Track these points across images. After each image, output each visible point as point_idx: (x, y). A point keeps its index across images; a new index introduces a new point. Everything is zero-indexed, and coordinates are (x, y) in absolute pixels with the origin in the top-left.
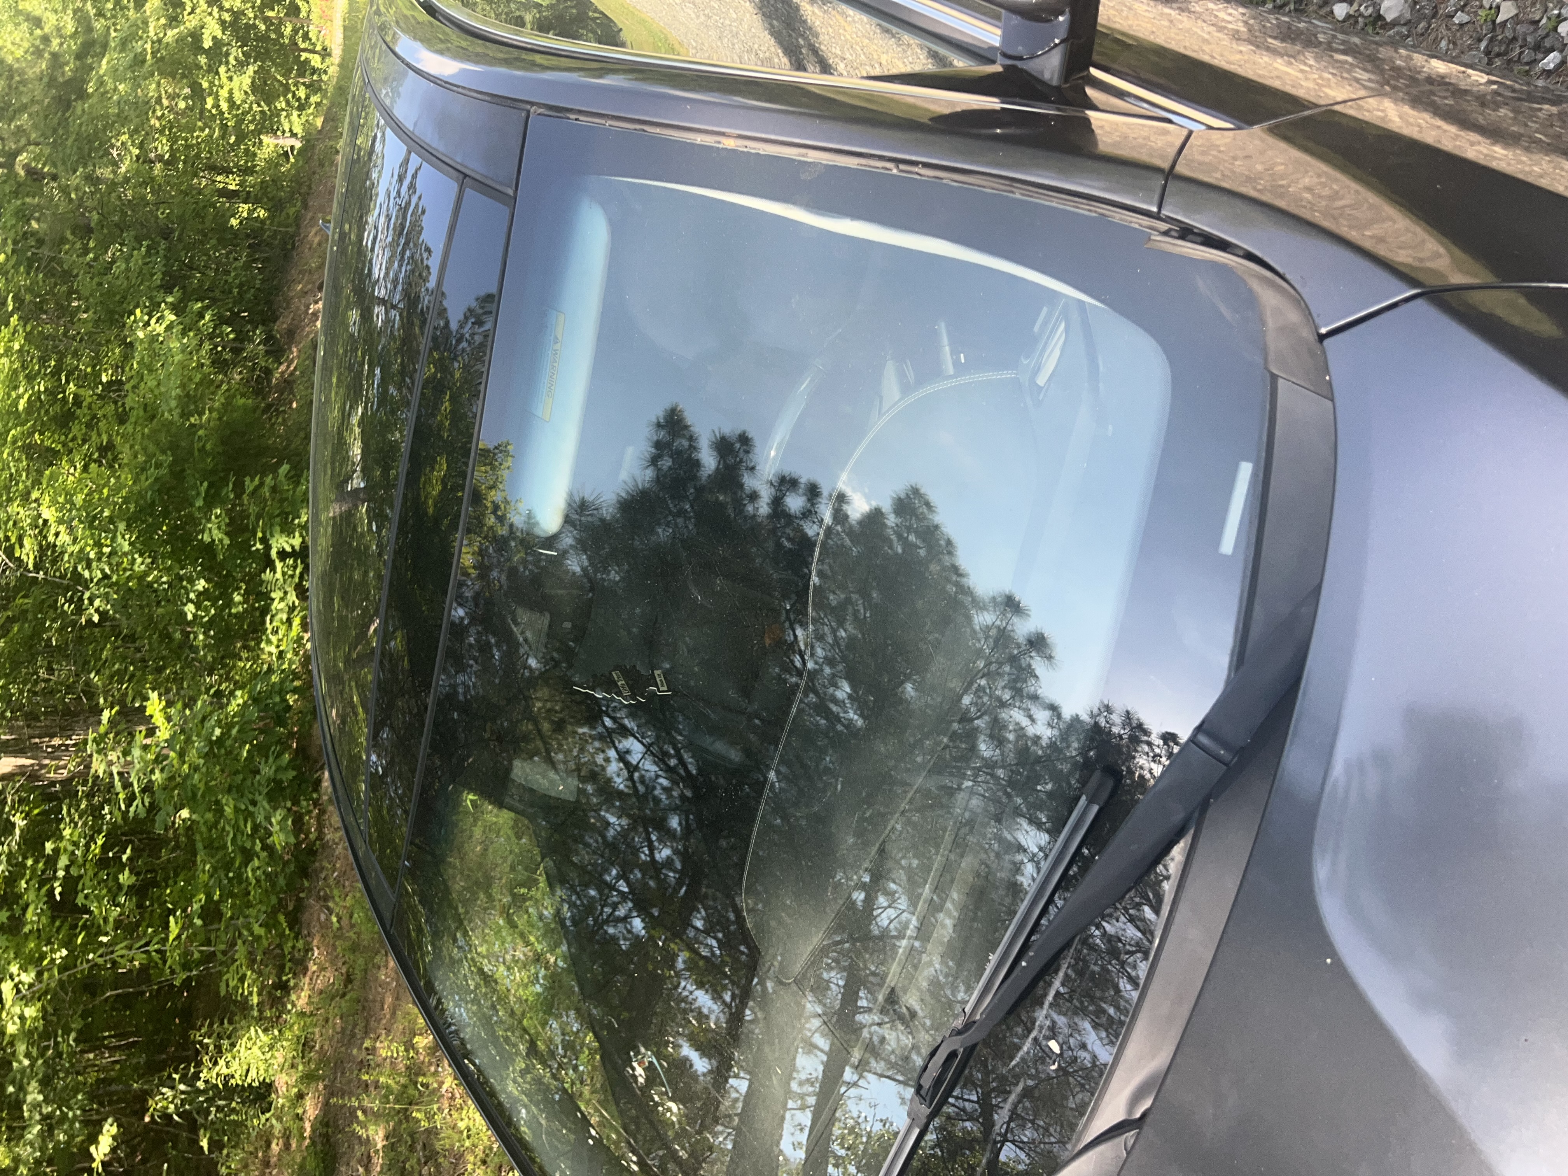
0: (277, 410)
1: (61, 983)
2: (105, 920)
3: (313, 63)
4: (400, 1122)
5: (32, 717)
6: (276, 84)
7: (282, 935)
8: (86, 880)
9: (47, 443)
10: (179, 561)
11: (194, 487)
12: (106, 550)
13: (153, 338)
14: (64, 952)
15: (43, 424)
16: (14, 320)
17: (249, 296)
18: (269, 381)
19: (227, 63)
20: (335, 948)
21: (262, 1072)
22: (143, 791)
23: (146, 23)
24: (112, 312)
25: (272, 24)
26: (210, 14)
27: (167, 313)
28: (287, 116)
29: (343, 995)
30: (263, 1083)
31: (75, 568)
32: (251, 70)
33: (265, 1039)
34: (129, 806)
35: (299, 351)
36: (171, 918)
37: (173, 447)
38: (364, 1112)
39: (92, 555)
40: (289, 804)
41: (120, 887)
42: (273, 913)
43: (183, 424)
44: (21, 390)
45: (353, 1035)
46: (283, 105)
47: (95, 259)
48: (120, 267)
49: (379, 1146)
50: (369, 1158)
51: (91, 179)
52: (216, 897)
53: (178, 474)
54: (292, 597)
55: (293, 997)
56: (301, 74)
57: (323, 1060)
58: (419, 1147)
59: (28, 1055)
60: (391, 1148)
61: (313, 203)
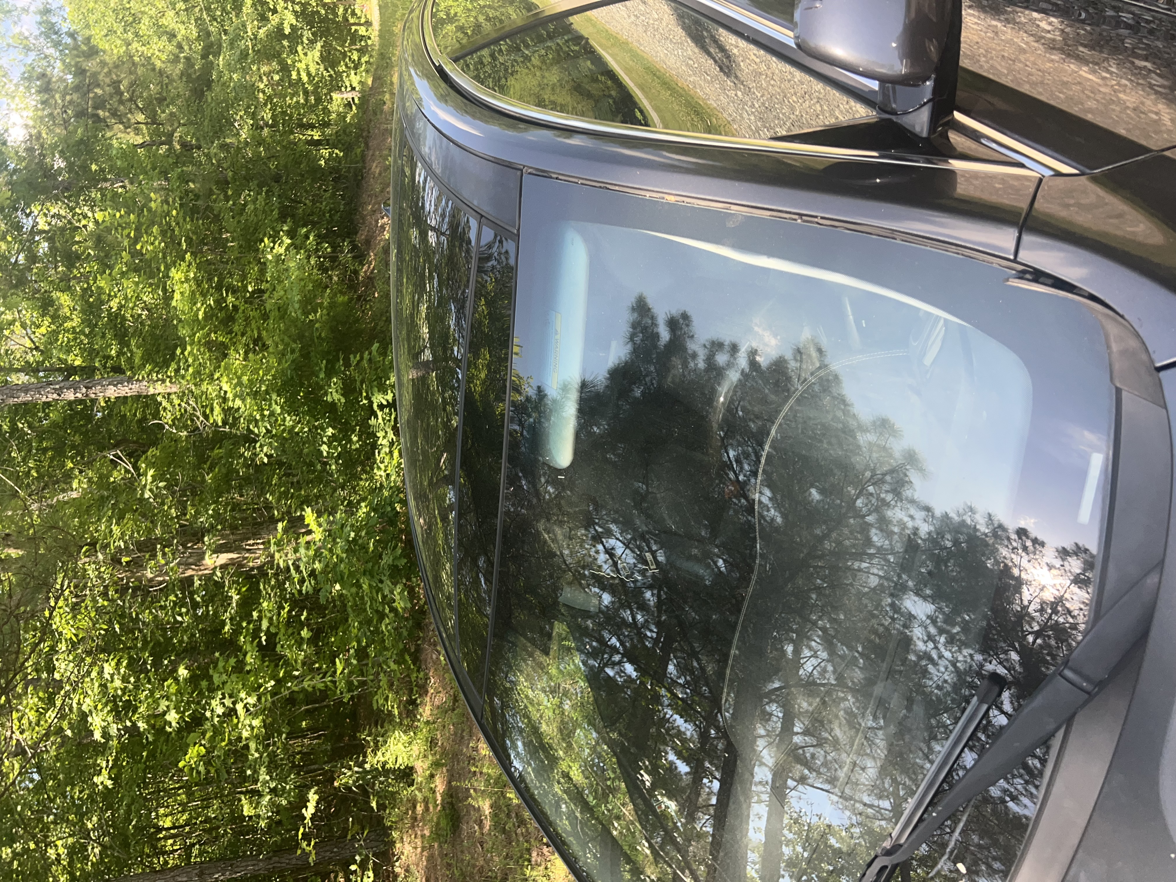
0: (365, 300)
1: (273, 703)
2: (296, 661)
3: (360, 33)
4: (499, 798)
5: (234, 528)
6: (338, 53)
7: (409, 668)
8: (281, 635)
9: (221, 339)
10: (314, 416)
11: (317, 364)
12: (266, 413)
13: (278, 257)
14: (273, 683)
15: (215, 326)
16: (188, 256)
17: (337, 217)
18: (357, 279)
19: (302, 43)
20: (445, 679)
21: (406, 759)
22: (309, 576)
23: (244, 26)
24: (248, 241)
25: (329, 8)
26: (286, 8)
27: (284, 238)
28: (348, 76)
29: (454, 710)
30: (407, 767)
31: (248, 427)
32: (319, 45)
33: (405, 738)
34: (301, 587)
35: (375, 255)
36: (337, 660)
37: (300, 337)
38: (475, 790)
39: (258, 417)
40: (404, 581)
41: (302, 638)
42: (401, 654)
43: (305, 320)
44: (199, 305)
45: (462, 737)
46: (344, 68)
47: (234, 204)
48: (250, 207)
49: (487, 812)
50: (481, 821)
51: (224, 147)
52: (364, 644)
53: (306, 355)
54: (391, 435)
55: (421, 710)
56: (353, 43)
57: (444, 753)
58: (513, 815)
59: (257, 750)
60: (495, 815)
61: (372, 143)
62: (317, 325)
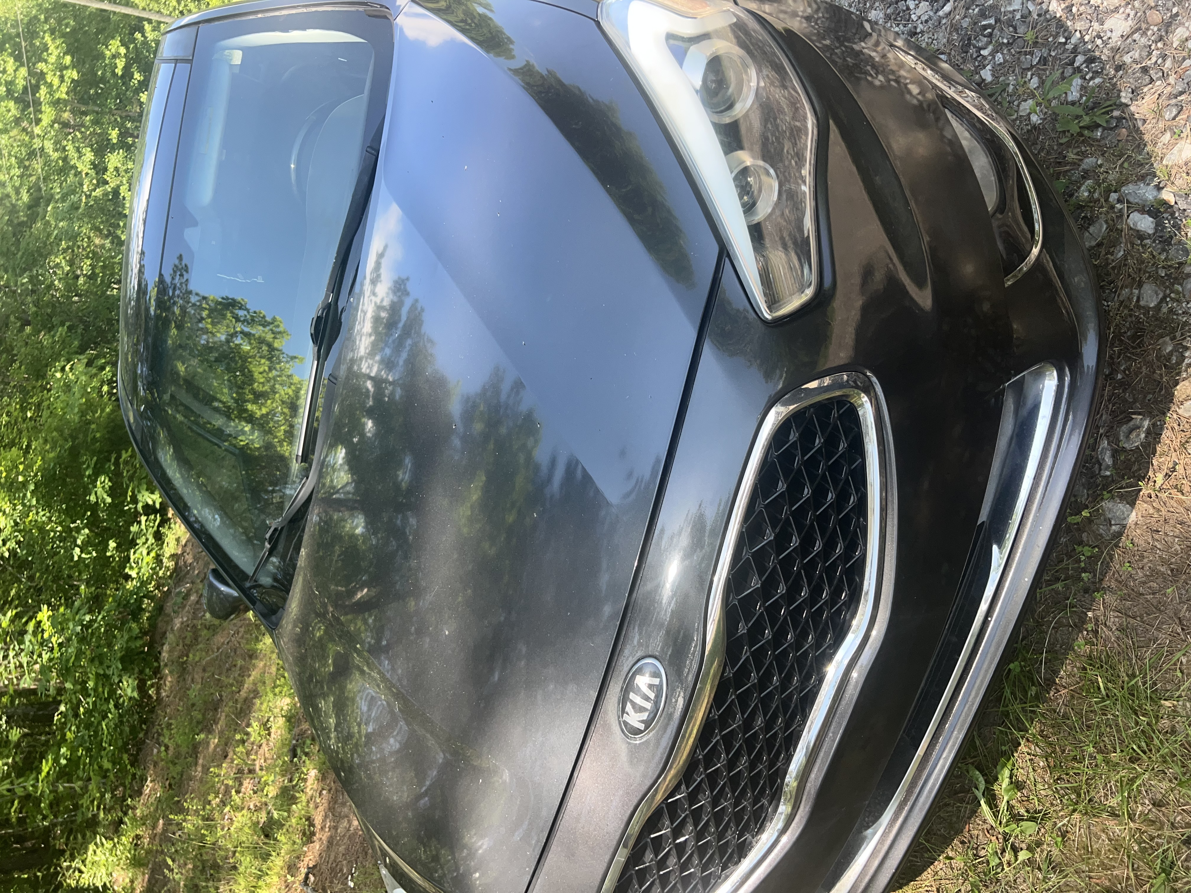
7: (124, 770)
10: (71, 517)
11: (86, 462)
37: (73, 436)
53: (74, 453)
54: (151, 542)
62: (93, 426)
